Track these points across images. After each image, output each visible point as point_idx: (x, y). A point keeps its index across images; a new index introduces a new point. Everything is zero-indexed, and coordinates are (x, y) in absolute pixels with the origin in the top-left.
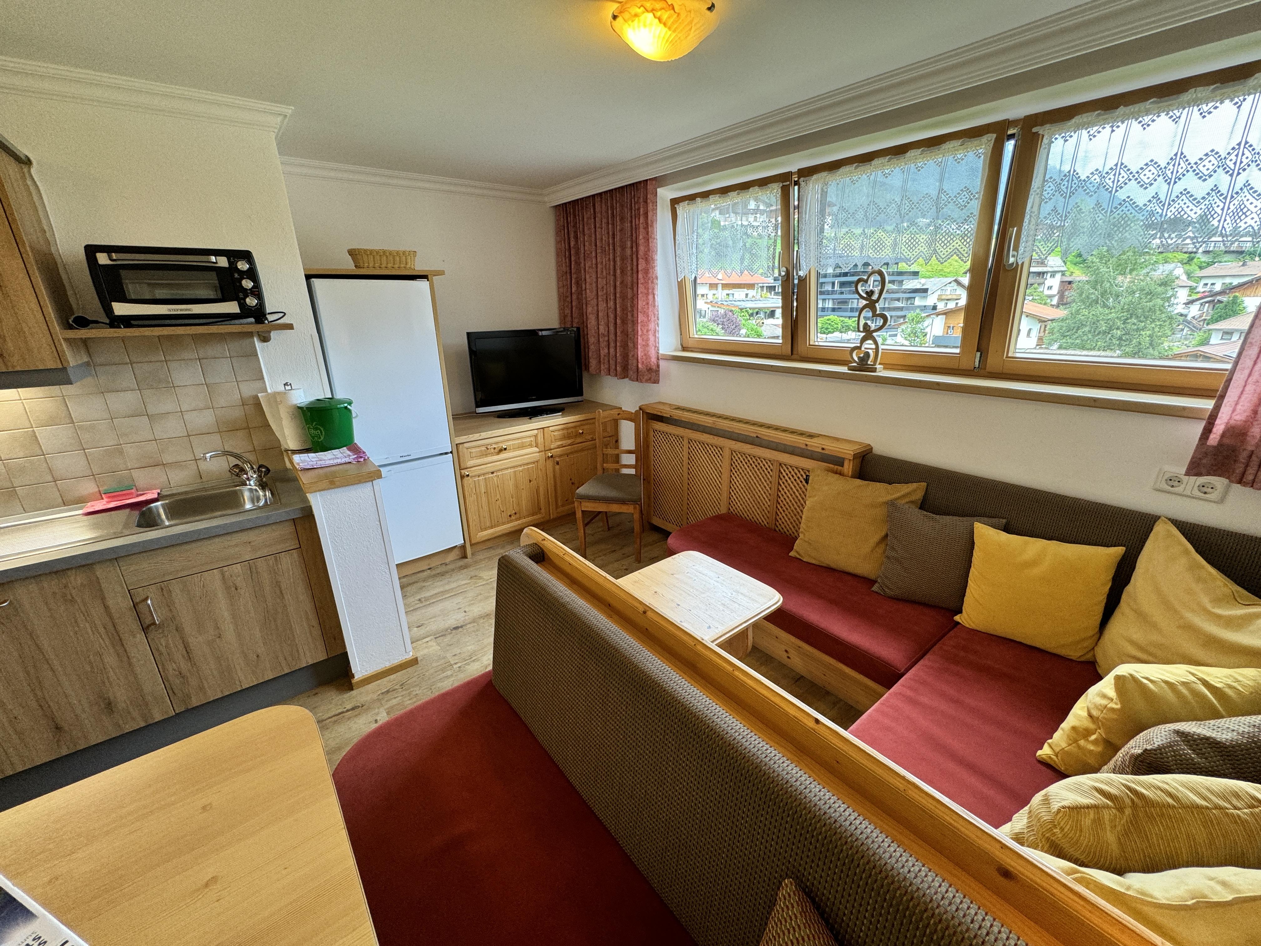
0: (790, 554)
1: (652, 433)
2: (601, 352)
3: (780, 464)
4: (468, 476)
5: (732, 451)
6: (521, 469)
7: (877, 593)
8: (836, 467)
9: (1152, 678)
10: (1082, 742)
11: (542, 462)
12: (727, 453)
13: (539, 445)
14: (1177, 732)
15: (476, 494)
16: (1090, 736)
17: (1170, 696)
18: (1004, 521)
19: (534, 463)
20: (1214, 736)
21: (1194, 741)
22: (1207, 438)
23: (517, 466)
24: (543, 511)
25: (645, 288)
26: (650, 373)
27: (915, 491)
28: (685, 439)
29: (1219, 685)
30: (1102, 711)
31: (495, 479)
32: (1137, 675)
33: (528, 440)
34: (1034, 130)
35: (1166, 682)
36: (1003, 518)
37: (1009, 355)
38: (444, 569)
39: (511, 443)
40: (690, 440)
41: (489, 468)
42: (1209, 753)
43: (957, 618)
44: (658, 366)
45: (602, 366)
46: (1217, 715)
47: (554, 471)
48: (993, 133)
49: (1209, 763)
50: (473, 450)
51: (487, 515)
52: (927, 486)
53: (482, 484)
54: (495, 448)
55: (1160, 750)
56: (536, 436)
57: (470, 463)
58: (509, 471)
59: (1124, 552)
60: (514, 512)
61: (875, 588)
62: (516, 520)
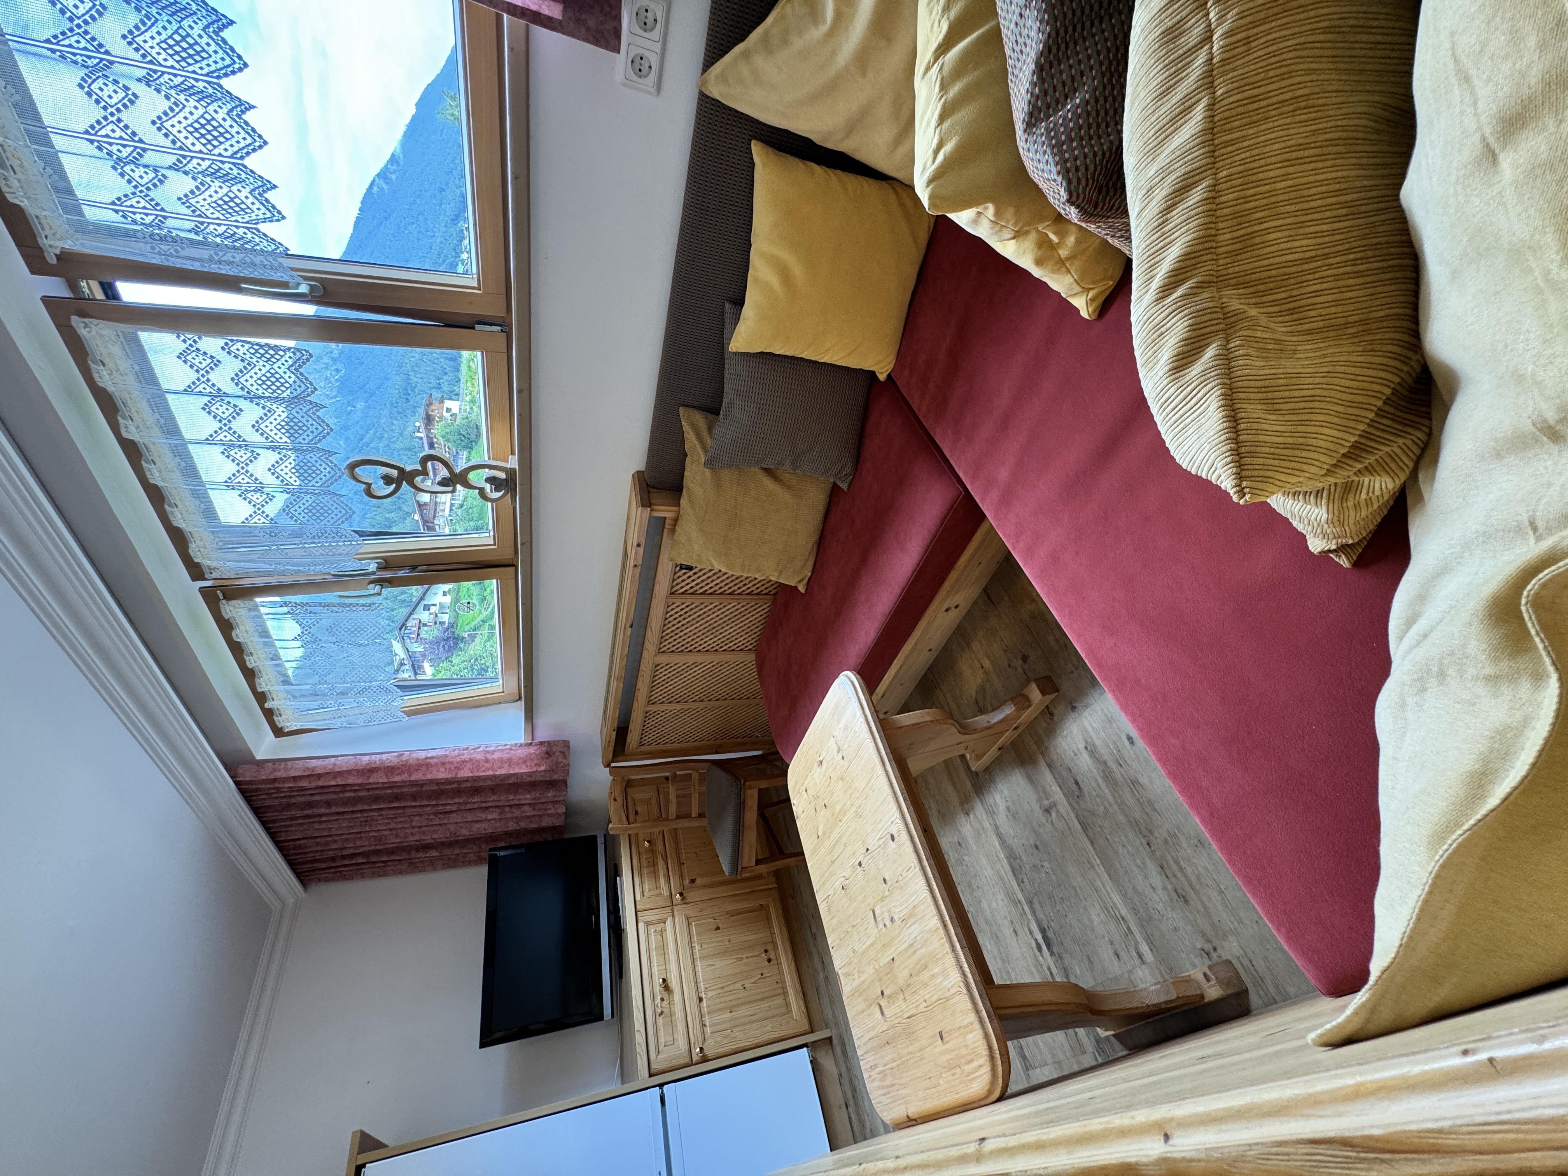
0: (803, 591)
1: (645, 748)
2: (528, 814)
3: (672, 593)
4: (701, 1049)
5: (660, 652)
6: (697, 948)
7: (850, 484)
8: (667, 526)
9: (934, 144)
10: (1063, 253)
11: (690, 910)
12: (663, 659)
13: (663, 917)
14: (1031, 124)
15: (732, 1029)
16: (1051, 240)
17: (965, 114)
18: (727, 305)
19: (689, 924)
20: (1033, 55)
21: (1046, 94)
22: (550, 19)
23: (693, 954)
24: (763, 902)
25: (417, 770)
26: (554, 753)
27: (693, 425)
28: (648, 709)
29: (945, 27)
30: (1003, 226)
31: (710, 994)
32: (931, 169)
33: (652, 937)
34: (53, 261)
35: (942, 119)
36: (724, 306)
37: (476, 285)
38: (846, 1081)
39: (655, 970)
40: (650, 702)
41: (692, 1006)
42: (1071, 67)
43: (882, 377)
44: (541, 743)
45: (550, 812)
46: (995, 36)
47: (705, 887)
48: (70, 319)
49: (1091, 68)
50: (662, 1040)
51: (765, 1005)
52: (684, 405)
53: (718, 1018)
54: (662, 1000)
55: (1068, 171)
56: (648, 924)
57: (682, 1043)
58: (699, 968)
59: (759, 143)
60: (763, 955)
61: (844, 486)
62: (775, 948)
